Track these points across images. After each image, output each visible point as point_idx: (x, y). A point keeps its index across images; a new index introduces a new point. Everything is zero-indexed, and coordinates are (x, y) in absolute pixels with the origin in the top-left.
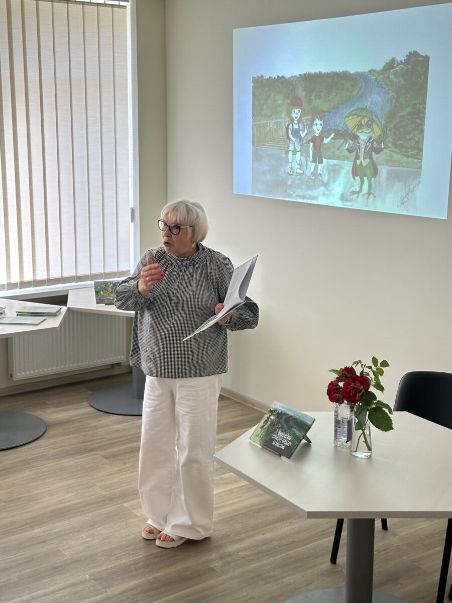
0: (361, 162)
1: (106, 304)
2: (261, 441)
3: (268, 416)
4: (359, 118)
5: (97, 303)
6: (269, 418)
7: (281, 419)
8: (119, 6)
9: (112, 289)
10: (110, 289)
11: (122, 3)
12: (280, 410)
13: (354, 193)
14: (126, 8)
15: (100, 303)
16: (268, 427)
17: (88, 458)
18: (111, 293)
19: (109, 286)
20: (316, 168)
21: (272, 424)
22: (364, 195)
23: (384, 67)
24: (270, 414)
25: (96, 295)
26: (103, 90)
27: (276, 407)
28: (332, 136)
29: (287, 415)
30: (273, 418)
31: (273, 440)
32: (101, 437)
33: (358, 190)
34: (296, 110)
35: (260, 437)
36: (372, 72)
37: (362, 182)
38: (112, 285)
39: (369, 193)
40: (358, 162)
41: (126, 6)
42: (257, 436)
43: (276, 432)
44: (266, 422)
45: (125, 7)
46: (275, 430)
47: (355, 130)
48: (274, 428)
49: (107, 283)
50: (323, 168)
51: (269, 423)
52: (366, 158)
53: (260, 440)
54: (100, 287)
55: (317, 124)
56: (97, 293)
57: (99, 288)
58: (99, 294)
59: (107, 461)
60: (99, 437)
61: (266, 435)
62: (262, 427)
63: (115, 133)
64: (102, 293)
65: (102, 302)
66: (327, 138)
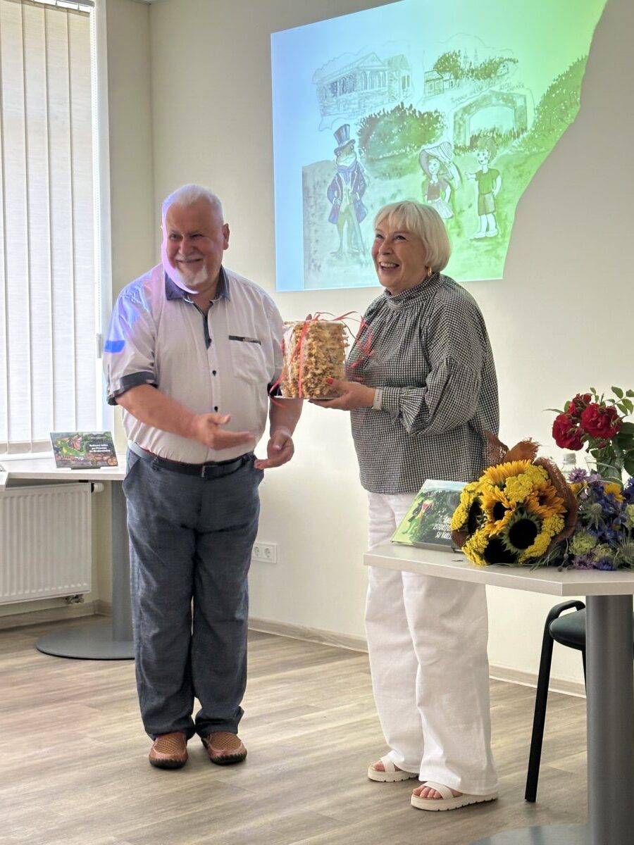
1: (73, 469)
2: (413, 540)
3: (420, 501)
5: (59, 466)
6: (420, 505)
7: (445, 500)
8: (79, 12)
9: (82, 445)
10: (79, 445)
11: (83, 8)
12: (439, 489)
14: (88, 16)
15: (63, 467)
16: (423, 518)
17: (59, 709)
18: (80, 451)
19: (75, 440)
21: (429, 510)
24: (423, 498)
25: (55, 454)
26: (53, 140)
27: (431, 487)
29: (454, 492)
30: (428, 502)
31: (435, 532)
32: (74, 685)
35: (411, 533)
38: (80, 439)
41: (89, 13)
42: (403, 533)
43: (440, 520)
44: (417, 511)
45: (87, 14)
46: (437, 517)
48: (434, 516)
49: (73, 436)
51: (423, 511)
53: (410, 538)
54: (62, 441)
56: (57, 450)
57: (59, 442)
58: (60, 453)
59: (94, 710)
60: (70, 686)
61: (420, 529)
62: (411, 520)
63: (73, 210)
64: (65, 451)
65: (65, 464)
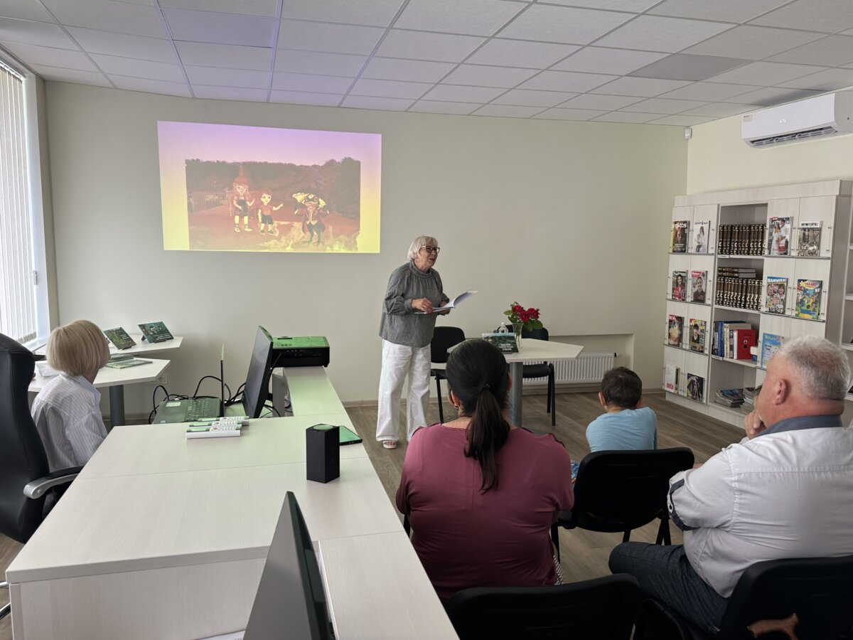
0: (310, 223)
4: (307, 195)
13: (305, 242)
20: (266, 228)
22: (314, 243)
23: (326, 164)
28: (282, 205)
33: (309, 240)
34: (241, 187)
36: (315, 166)
37: (312, 235)
39: (319, 242)
40: (308, 223)
47: (303, 202)
50: (274, 228)
52: (315, 219)
55: (264, 197)
66: (276, 207)
